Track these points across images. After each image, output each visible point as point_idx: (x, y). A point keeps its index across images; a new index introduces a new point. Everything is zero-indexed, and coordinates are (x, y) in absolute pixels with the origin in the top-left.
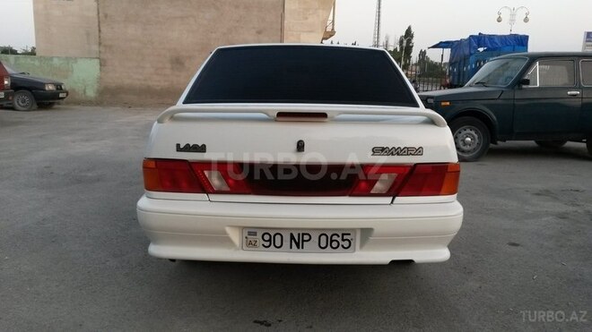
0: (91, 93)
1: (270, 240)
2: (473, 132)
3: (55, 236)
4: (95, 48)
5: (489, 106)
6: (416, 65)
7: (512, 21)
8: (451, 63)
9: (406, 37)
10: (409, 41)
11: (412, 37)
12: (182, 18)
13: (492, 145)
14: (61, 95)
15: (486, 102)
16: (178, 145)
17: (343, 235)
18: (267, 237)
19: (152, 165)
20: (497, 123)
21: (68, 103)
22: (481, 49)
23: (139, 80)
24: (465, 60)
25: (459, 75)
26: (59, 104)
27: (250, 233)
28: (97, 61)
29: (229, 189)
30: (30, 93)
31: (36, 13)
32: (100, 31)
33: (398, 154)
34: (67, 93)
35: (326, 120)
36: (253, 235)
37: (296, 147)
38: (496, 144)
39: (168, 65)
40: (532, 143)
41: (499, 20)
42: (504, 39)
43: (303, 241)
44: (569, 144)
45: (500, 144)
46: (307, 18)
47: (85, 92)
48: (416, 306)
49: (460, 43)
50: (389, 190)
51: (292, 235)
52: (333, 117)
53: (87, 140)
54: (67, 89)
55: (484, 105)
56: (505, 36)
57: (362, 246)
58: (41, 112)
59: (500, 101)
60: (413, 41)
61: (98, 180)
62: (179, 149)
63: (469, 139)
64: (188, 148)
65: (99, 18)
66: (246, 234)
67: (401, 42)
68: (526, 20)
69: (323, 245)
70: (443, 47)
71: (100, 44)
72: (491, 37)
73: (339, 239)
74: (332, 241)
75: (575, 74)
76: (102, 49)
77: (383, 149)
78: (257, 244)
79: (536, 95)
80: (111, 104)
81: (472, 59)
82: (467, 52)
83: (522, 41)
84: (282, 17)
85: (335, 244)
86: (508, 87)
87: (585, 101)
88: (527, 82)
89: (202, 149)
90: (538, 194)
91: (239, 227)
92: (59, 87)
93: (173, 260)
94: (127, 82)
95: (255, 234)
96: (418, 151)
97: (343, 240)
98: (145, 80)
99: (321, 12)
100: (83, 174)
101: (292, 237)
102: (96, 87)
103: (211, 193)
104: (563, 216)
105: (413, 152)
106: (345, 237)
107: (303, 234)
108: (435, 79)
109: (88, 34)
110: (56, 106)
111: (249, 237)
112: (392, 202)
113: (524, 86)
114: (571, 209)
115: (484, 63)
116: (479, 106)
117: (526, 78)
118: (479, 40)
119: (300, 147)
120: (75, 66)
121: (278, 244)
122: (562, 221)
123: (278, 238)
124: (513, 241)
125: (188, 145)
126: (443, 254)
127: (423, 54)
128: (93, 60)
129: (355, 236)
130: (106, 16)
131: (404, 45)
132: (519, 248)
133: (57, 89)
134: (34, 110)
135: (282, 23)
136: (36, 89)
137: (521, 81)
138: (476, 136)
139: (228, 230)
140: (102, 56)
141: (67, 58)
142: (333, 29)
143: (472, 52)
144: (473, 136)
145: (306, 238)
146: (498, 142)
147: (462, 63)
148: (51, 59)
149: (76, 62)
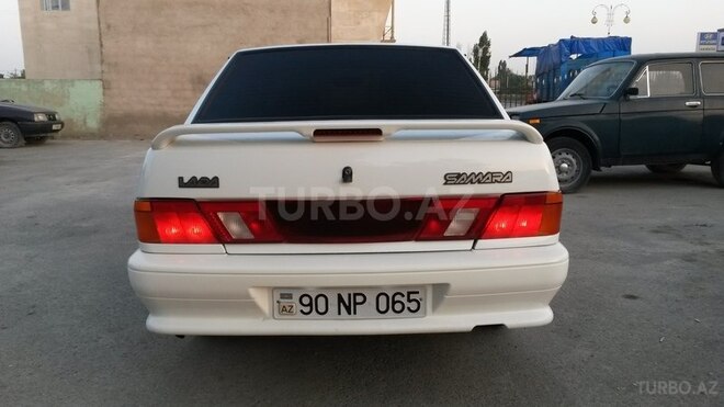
0: (93, 124)
1: (310, 305)
2: (570, 157)
3: (34, 307)
4: (98, 68)
5: (589, 123)
6: (495, 79)
7: (610, 22)
8: (538, 74)
9: (481, 45)
10: (486, 51)
11: (489, 45)
12: (204, 26)
13: (594, 173)
14: (54, 127)
15: (585, 118)
16: (181, 179)
17: (409, 293)
18: (306, 301)
19: (147, 207)
20: (599, 144)
21: (64, 137)
22: (574, 57)
23: (152, 105)
24: (555, 70)
25: (548, 88)
26: (53, 138)
27: (283, 296)
28: (99, 84)
29: (252, 237)
30: (14, 125)
31: (24, 27)
32: (101, 45)
33: (479, 182)
34: (62, 124)
35: (382, 139)
36: (288, 298)
37: (340, 176)
38: (599, 170)
39: (190, 86)
40: (642, 168)
41: (594, 21)
42: (601, 42)
43: (356, 304)
44: (690, 168)
45: (605, 170)
46: (359, 23)
47: (85, 122)
48: (509, 385)
49: (547, 49)
50: (469, 231)
51: (340, 296)
52: (389, 134)
53: (85, 182)
54: (63, 119)
55: (582, 122)
56: (603, 39)
57: (435, 307)
58: (29, 149)
59: (602, 117)
60: (490, 50)
61: (95, 232)
62: (182, 184)
63: (565, 165)
64: (195, 183)
65: (100, 29)
66: (277, 297)
67: (476, 51)
68: (627, 20)
69: (383, 308)
70: (528, 56)
71: (102, 62)
72: (586, 41)
73: (404, 300)
74: (394, 303)
75: (693, 80)
76: (105, 68)
77: (459, 175)
78: (294, 309)
79: (646, 108)
80: (118, 136)
81: (564, 68)
82: (556, 60)
83: (624, 44)
84: (329, 22)
85: (398, 307)
86: (611, 98)
87: (708, 113)
88: (635, 91)
89: (213, 183)
90: (657, 232)
91: (268, 288)
92: (52, 117)
93: (182, 336)
94: (138, 108)
95: (290, 296)
96: (507, 177)
97: (409, 301)
98: (160, 105)
99: (376, 15)
100: (76, 224)
101: (340, 299)
102: (99, 115)
103: (228, 243)
104: (689, 258)
105: (499, 179)
106: (412, 297)
107: (355, 295)
108: (519, 96)
109: (90, 52)
110: (49, 141)
111: (282, 300)
112: (473, 248)
113: (632, 97)
114: (699, 248)
115: (579, 71)
116: (576, 123)
117: (634, 86)
118: (572, 44)
119: (347, 175)
120: (72, 90)
121: (322, 308)
122: (690, 264)
123: (321, 301)
124: (628, 292)
125: (194, 178)
126: (543, 315)
127: (503, 64)
128: (93, 83)
129: (426, 296)
130: (109, 27)
131: (480, 55)
132: (637, 301)
133: (50, 119)
134: (21, 146)
135: (329, 30)
136: (22, 120)
137: (627, 91)
138: (574, 161)
139: (253, 293)
140: (106, 77)
141: (61, 81)
142: (392, 37)
143: (563, 60)
144: (571, 161)
145: (359, 299)
146: (602, 168)
147: (551, 74)
148: (42, 82)
149: (73, 86)
